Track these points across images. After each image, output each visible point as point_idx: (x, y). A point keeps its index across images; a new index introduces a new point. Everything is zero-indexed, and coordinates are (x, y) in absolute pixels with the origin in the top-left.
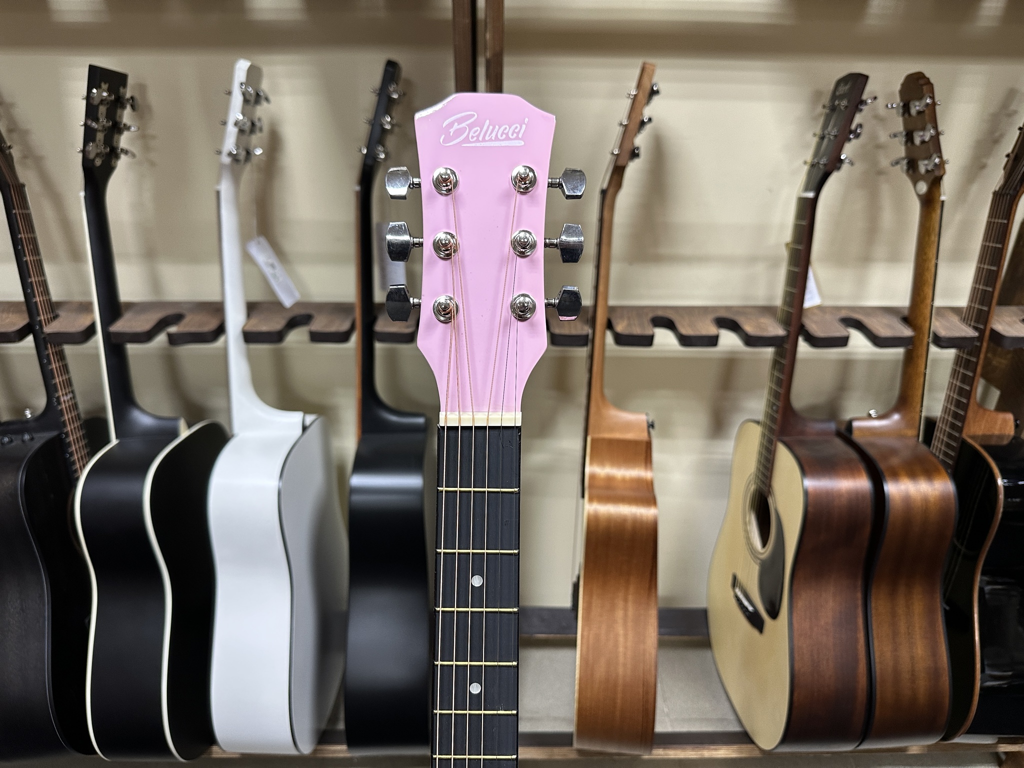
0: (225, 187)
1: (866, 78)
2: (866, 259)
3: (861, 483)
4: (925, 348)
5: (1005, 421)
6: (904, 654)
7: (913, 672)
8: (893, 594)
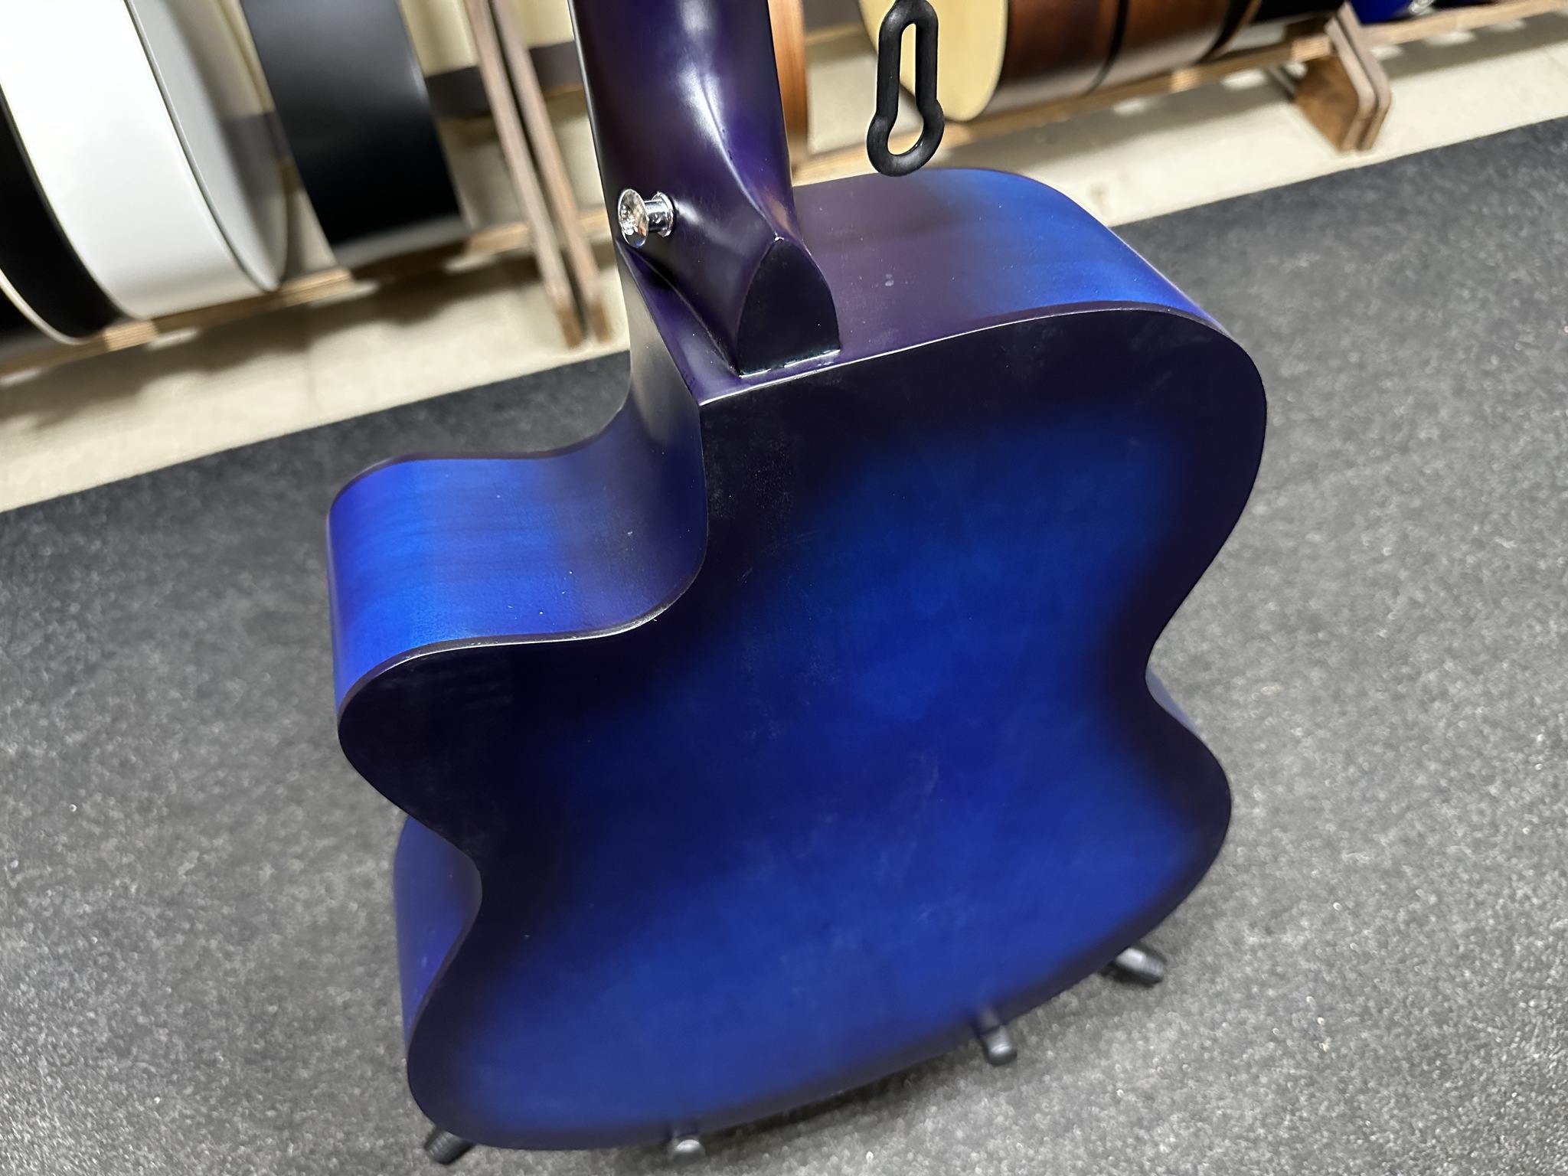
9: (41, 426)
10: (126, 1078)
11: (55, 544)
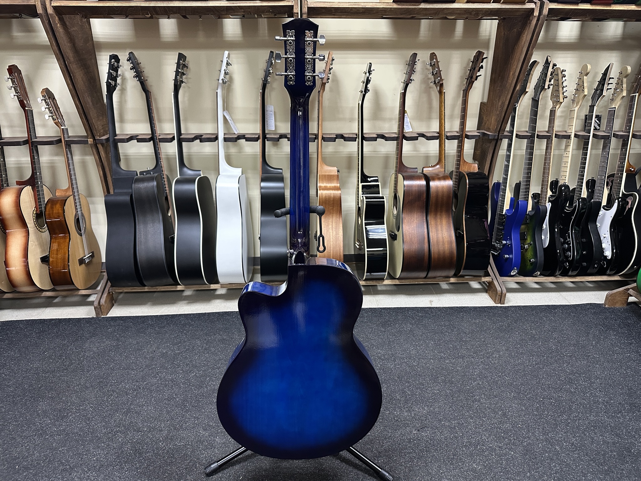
0: (219, 91)
1: (417, 54)
2: (429, 118)
3: (423, 182)
4: (444, 140)
5: (475, 167)
6: (440, 235)
7: (443, 242)
8: (435, 218)
9: (188, 303)
10: (168, 405)
11: (185, 321)
